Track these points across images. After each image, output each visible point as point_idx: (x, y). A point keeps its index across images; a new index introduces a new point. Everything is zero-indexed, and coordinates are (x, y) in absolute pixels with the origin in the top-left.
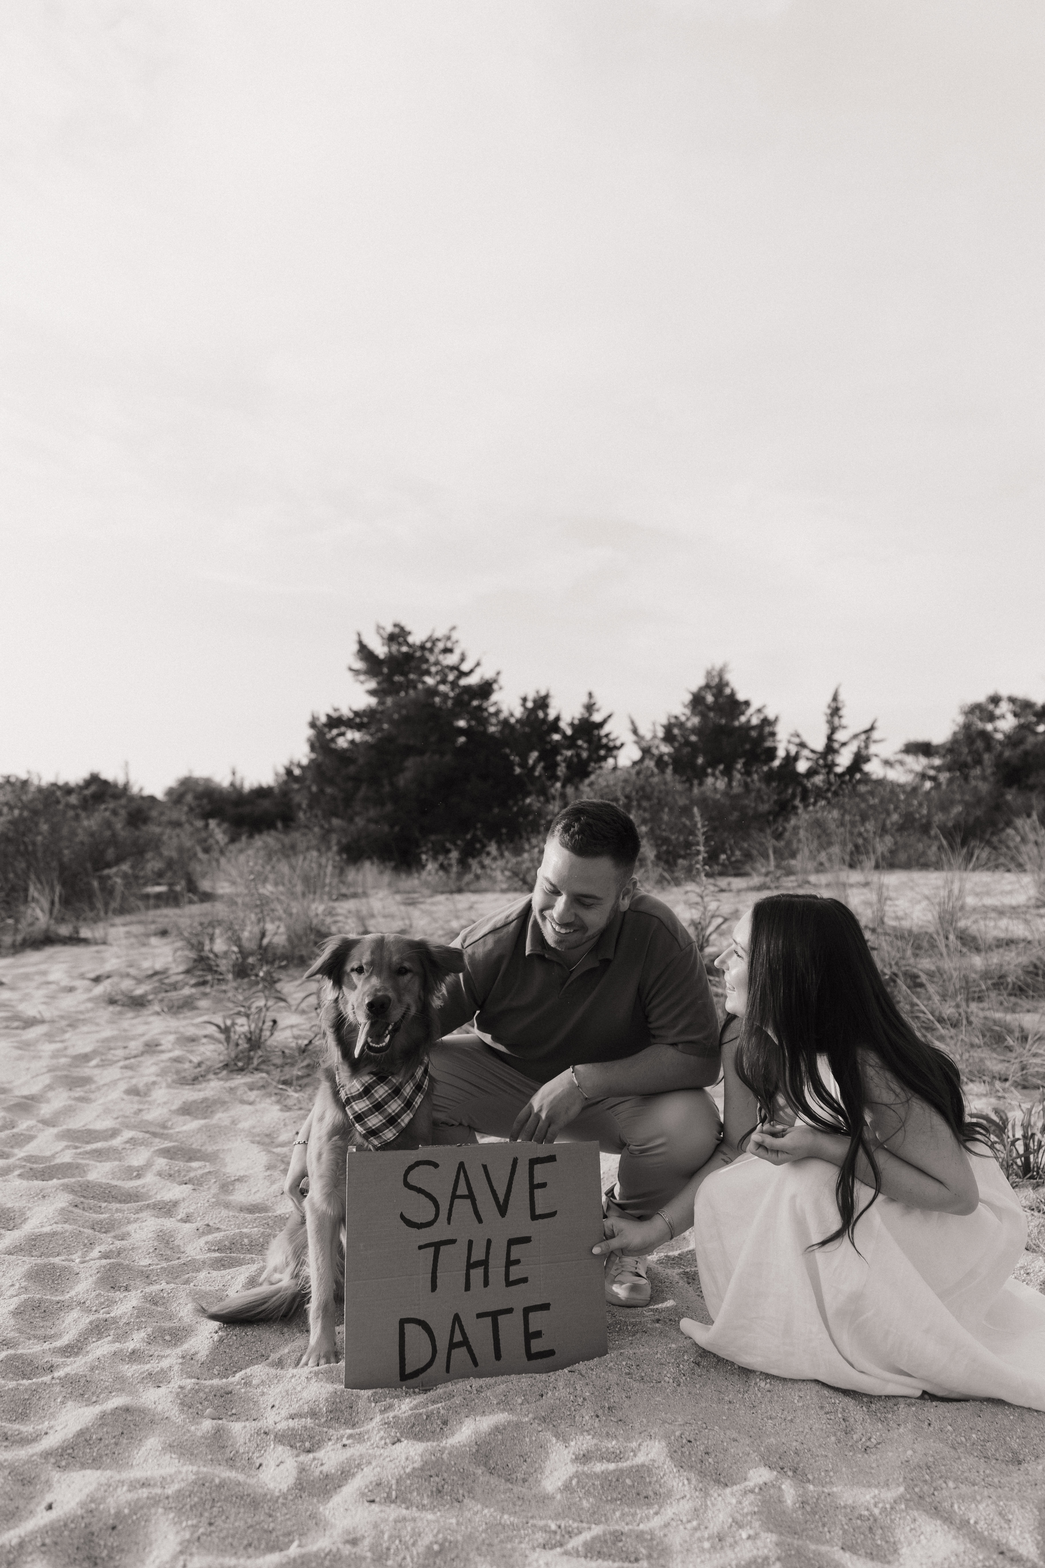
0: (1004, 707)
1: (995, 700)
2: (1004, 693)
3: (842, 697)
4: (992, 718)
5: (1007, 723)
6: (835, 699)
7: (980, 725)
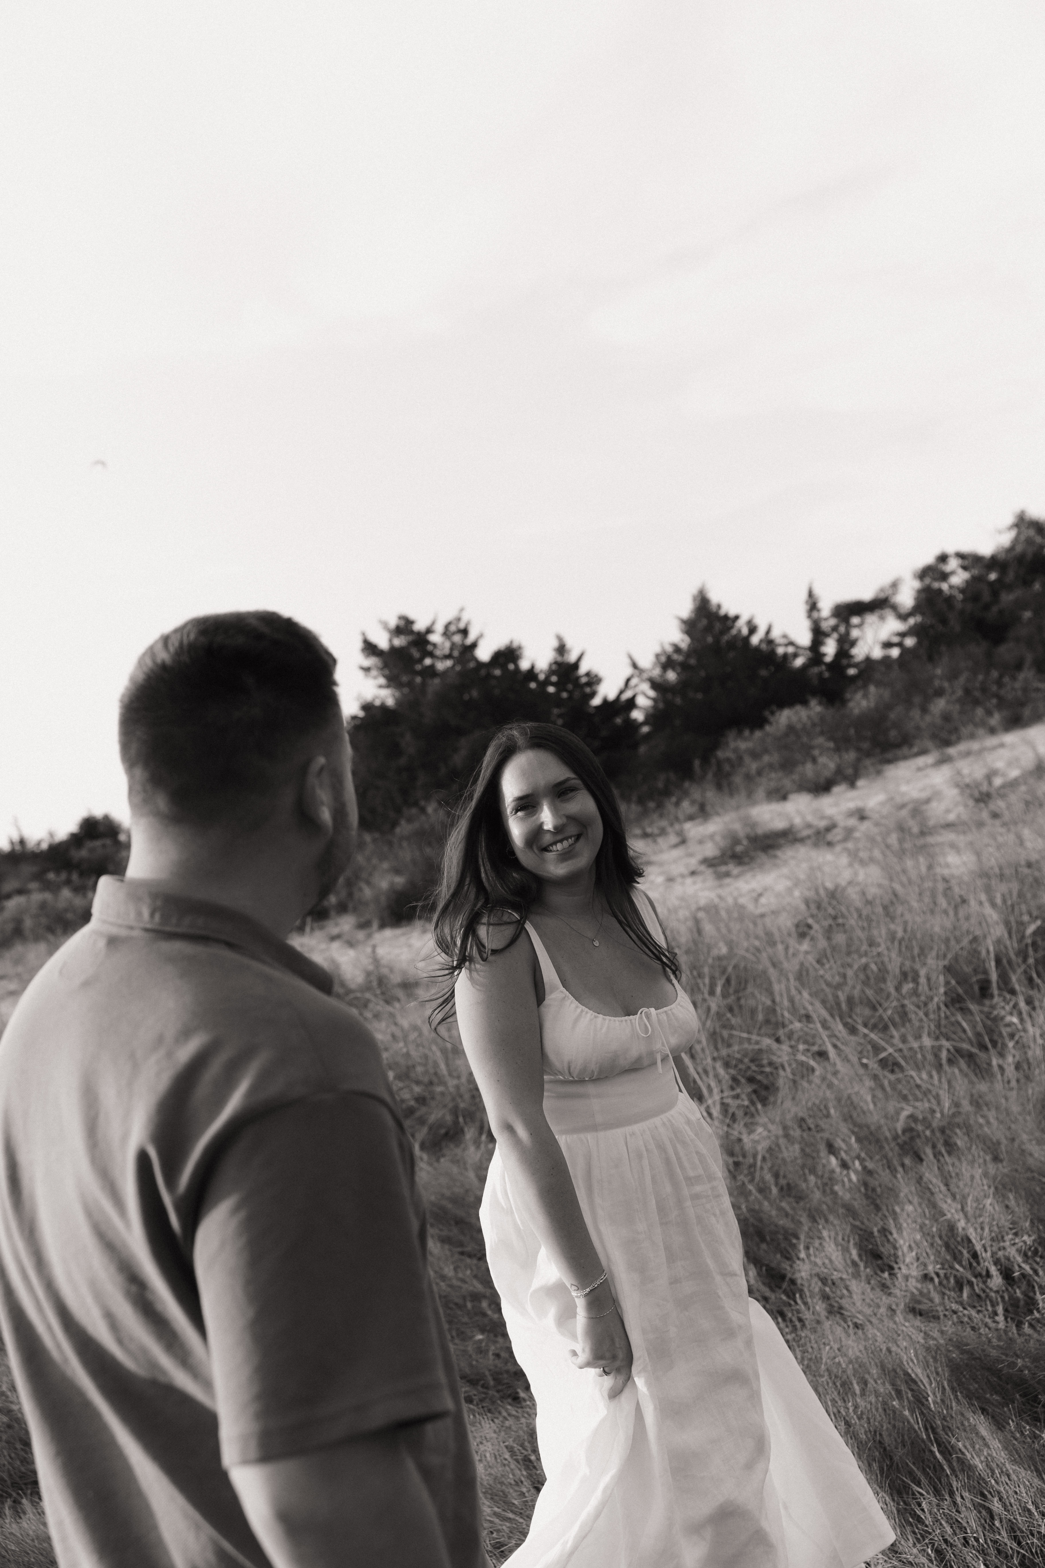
0: (953, 564)
1: (943, 558)
2: (950, 549)
3: (817, 591)
4: (944, 577)
5: (959, 578)
6: (811, 594)
7: (936, 585)
